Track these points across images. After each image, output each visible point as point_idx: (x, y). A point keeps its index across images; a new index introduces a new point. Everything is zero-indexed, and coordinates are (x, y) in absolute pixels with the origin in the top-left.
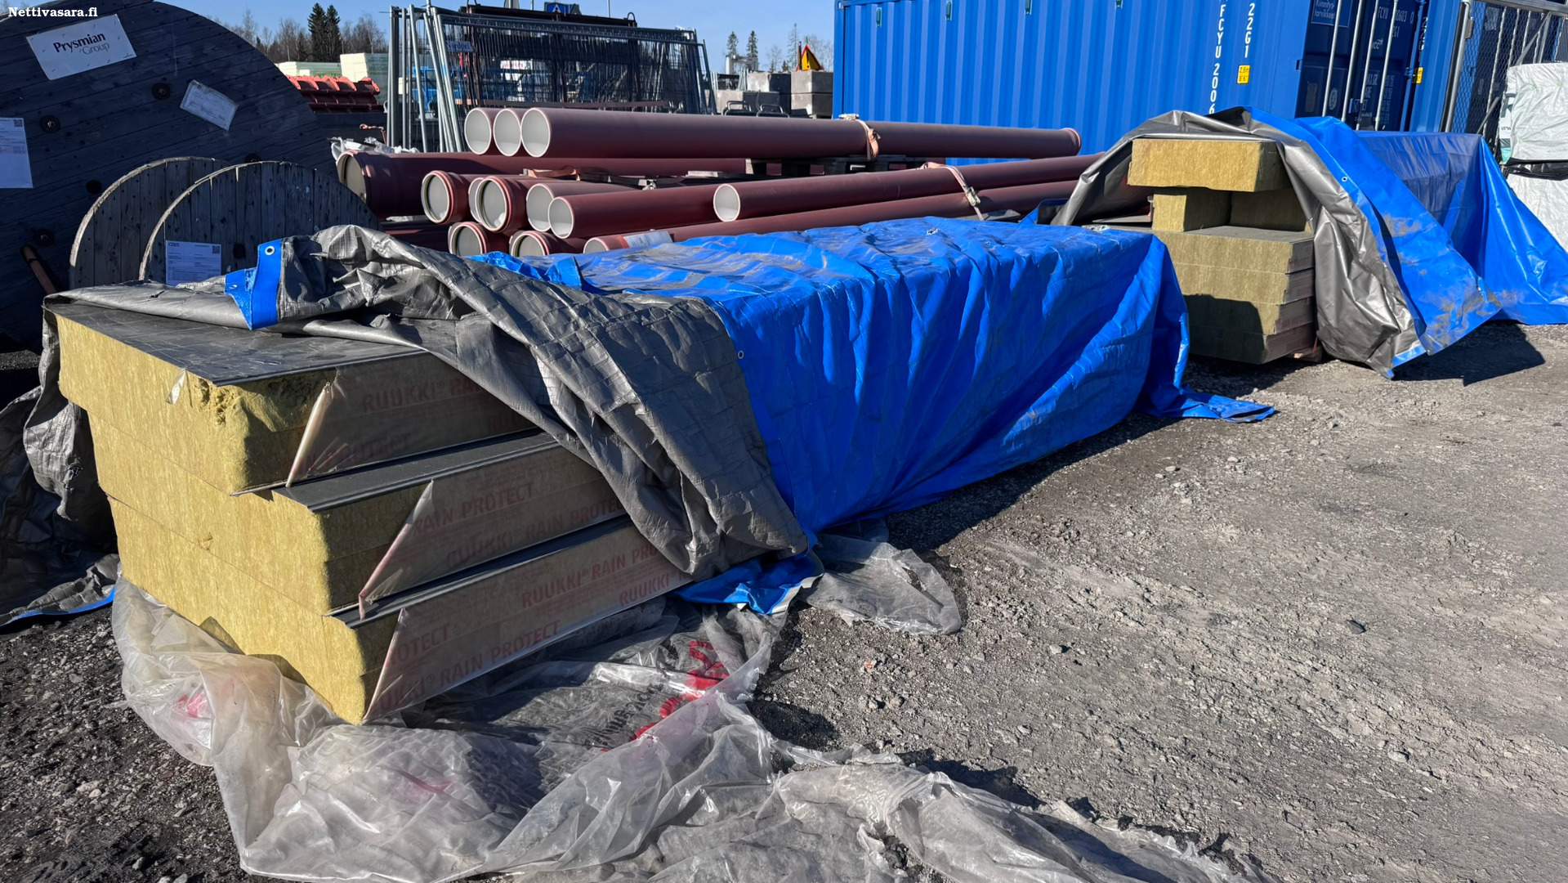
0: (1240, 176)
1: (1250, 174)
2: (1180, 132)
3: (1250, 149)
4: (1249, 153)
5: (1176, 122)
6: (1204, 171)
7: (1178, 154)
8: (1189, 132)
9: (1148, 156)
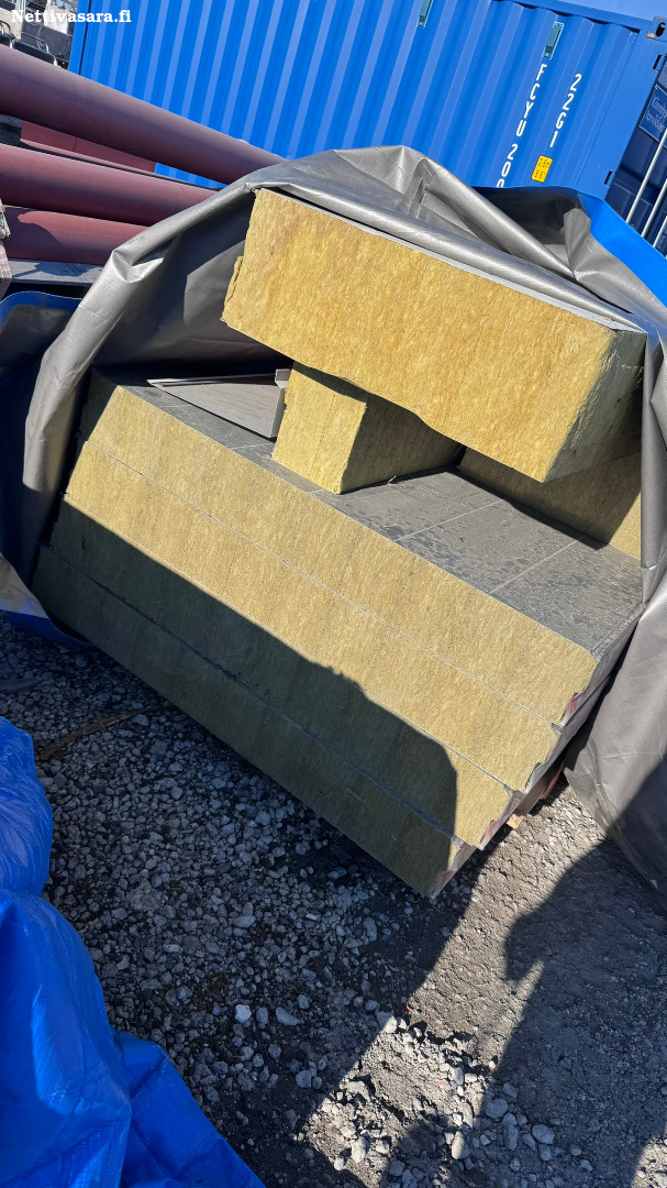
0: (516, 419)
1: (548, 424)
2: (397, 213)
3: (575, 340)
4: (566, 352)
5: (399, 180)
6: (420, 363)
7: (365, 282)
8: (422, 223)
9: (286, 254)
